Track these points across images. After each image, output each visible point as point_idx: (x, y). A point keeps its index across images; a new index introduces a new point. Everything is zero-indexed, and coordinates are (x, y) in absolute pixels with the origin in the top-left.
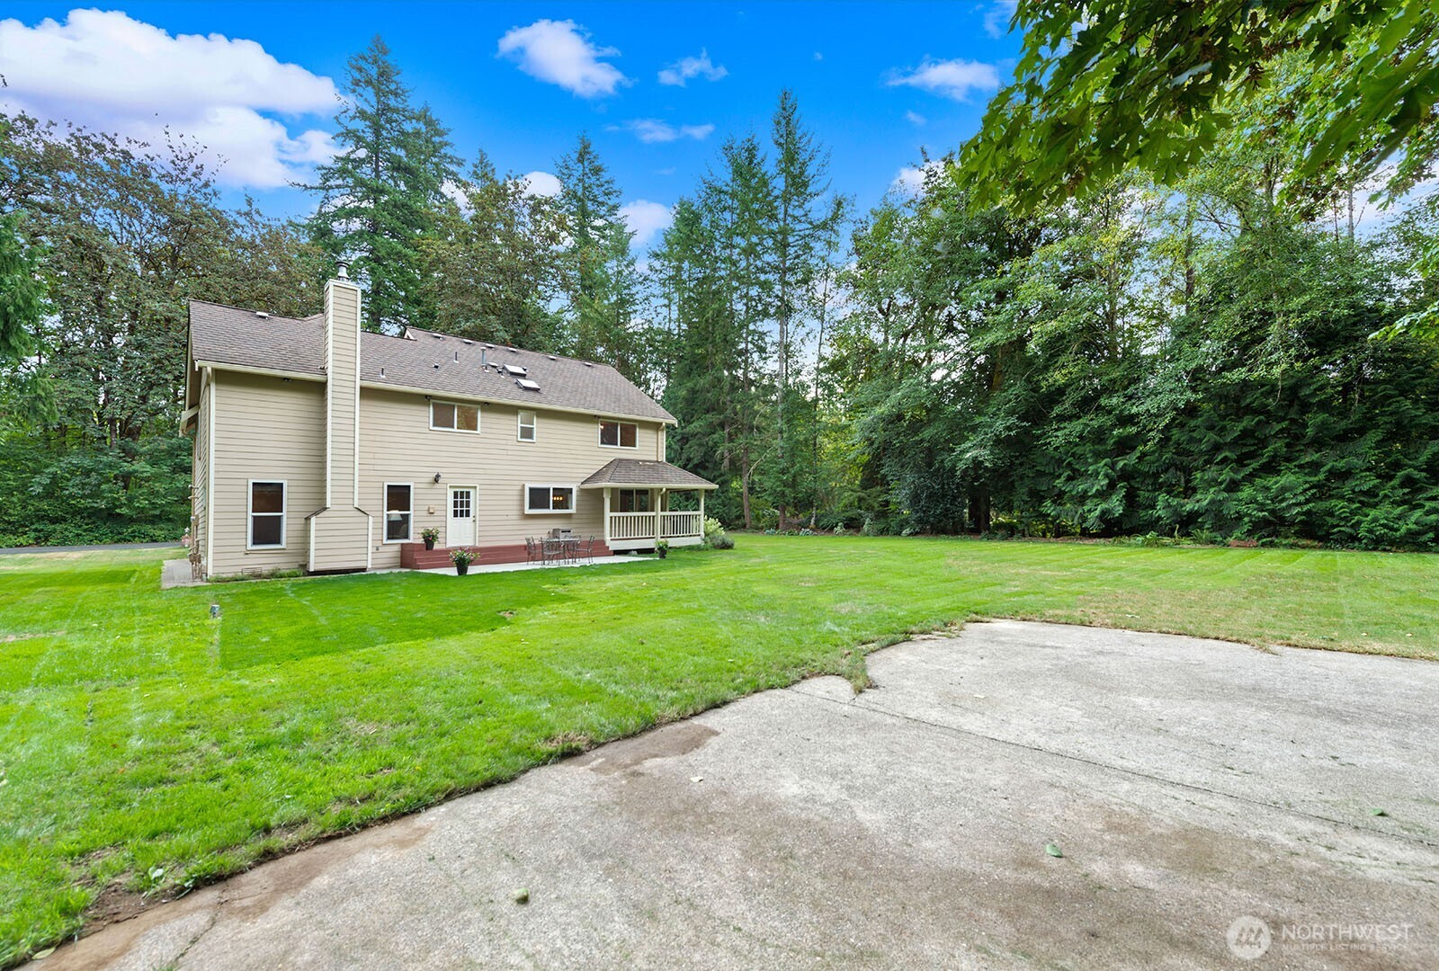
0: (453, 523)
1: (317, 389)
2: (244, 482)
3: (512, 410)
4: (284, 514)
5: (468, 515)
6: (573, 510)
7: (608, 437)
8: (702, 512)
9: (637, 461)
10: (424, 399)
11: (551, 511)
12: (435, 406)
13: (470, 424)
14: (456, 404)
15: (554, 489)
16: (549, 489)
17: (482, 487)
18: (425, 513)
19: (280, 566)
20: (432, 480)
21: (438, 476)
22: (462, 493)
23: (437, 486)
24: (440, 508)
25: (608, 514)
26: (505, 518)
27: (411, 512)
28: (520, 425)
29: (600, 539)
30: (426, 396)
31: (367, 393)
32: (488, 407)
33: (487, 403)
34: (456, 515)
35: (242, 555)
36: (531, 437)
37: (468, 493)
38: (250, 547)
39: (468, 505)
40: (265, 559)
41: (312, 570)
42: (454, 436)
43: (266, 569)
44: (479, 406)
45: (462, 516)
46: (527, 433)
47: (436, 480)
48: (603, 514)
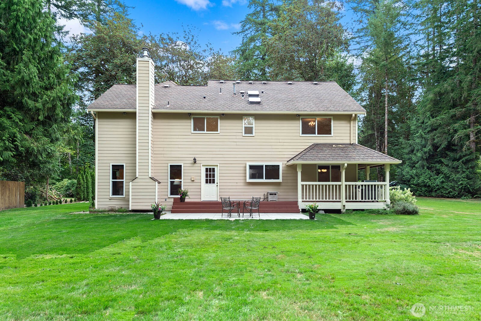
0: (205, 187)
1: (132, 116)
2: (108, 165)
3: (239, 117)
4: (124, 180)
5: (214, 182)
6: (280, 180)
7: (307, 130)
8: (387, 183)
9: (332, 144)
10: (187, 116)
11: (264, 180)
12: (194, 119)
13: (213, 127)
14: (206, 117)
15: (266, 166)
16: (262, 166)
17: (221, 165)
18: (190, 181)
19: (123, 206)
20: (193, 161)
21: (195, 159)
22: (210, 169)
23: (196, 165)
24: (197, 178)
25: (300, 183)
26: (235, 184)
27: (182, 180)
28: (244, 126)
29: (295, 200)
30: (189, 114)
31: (156, 116)
32: (225, 116)
33: (223, 114)
34: (207, 182)
35: (108, 200)
36: (252, 133)
37: (214, 169)
38: (111, 196)
39: (214, 176)
40: (116, 203)
41: (130, 209)
42: (205, 136)
43: (117, 207)
44: (218, 117)
45: (210, 183)
46: (249, 131)
47: (195, 161)
48: (297, 183)
